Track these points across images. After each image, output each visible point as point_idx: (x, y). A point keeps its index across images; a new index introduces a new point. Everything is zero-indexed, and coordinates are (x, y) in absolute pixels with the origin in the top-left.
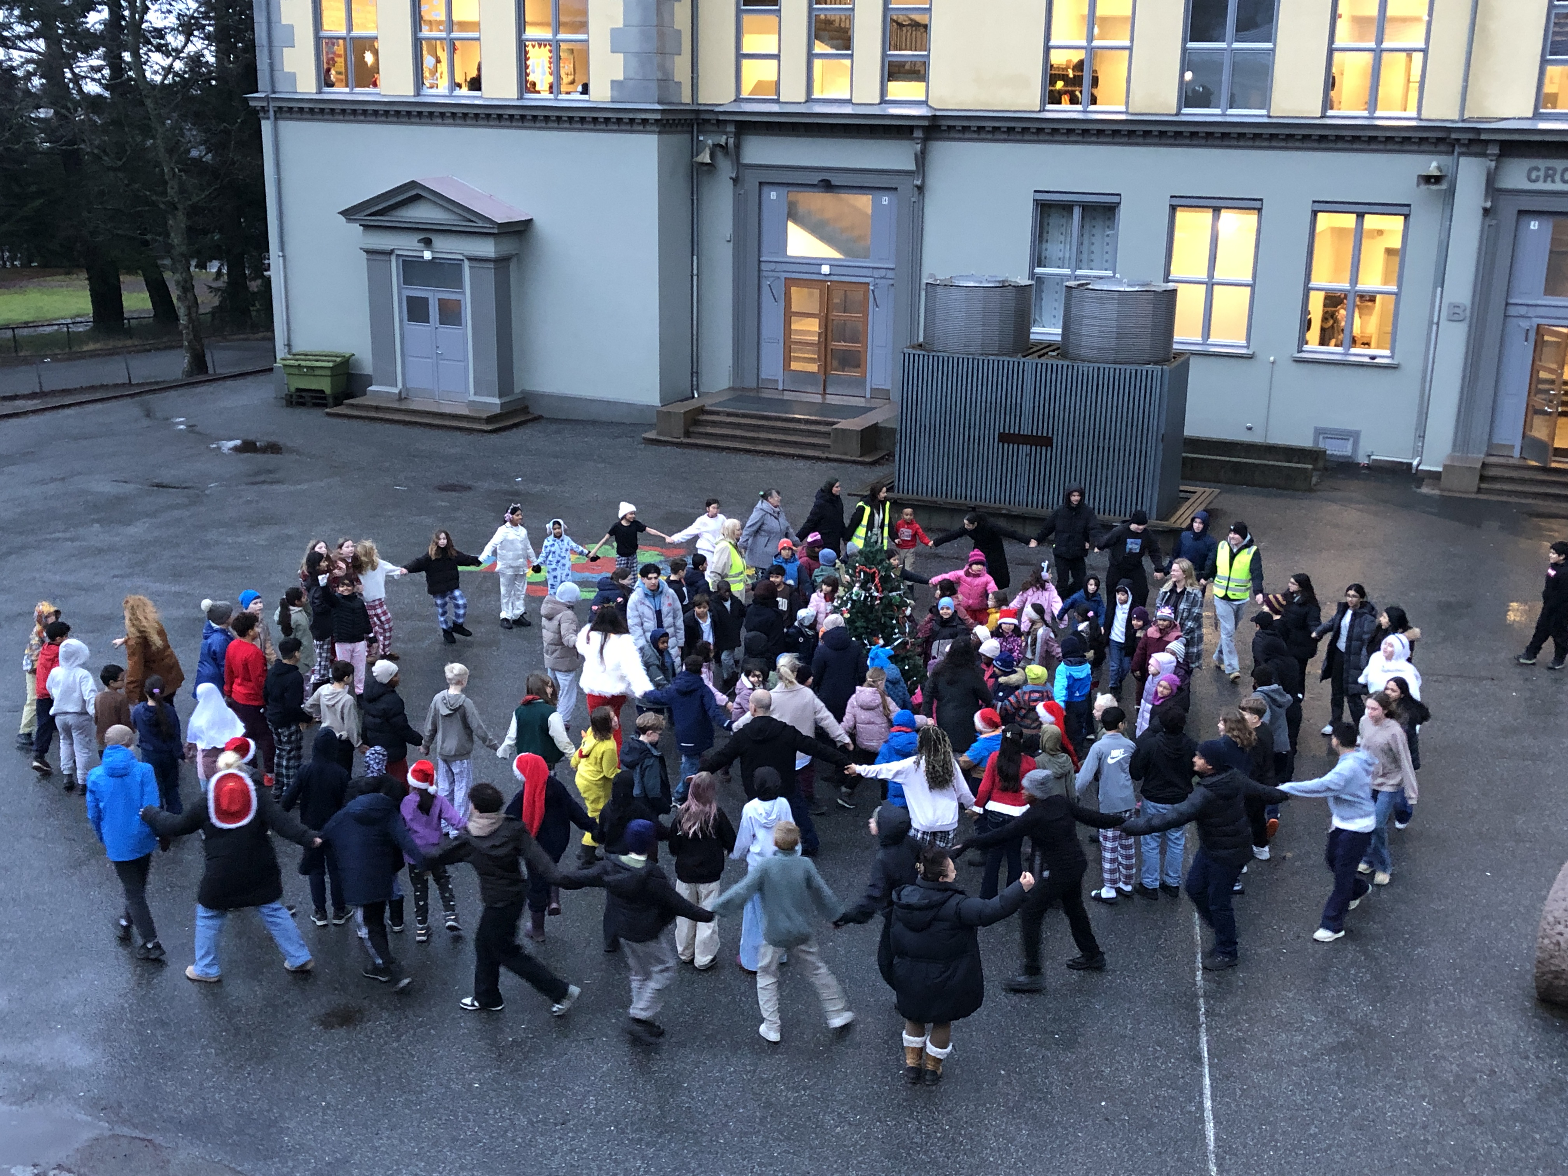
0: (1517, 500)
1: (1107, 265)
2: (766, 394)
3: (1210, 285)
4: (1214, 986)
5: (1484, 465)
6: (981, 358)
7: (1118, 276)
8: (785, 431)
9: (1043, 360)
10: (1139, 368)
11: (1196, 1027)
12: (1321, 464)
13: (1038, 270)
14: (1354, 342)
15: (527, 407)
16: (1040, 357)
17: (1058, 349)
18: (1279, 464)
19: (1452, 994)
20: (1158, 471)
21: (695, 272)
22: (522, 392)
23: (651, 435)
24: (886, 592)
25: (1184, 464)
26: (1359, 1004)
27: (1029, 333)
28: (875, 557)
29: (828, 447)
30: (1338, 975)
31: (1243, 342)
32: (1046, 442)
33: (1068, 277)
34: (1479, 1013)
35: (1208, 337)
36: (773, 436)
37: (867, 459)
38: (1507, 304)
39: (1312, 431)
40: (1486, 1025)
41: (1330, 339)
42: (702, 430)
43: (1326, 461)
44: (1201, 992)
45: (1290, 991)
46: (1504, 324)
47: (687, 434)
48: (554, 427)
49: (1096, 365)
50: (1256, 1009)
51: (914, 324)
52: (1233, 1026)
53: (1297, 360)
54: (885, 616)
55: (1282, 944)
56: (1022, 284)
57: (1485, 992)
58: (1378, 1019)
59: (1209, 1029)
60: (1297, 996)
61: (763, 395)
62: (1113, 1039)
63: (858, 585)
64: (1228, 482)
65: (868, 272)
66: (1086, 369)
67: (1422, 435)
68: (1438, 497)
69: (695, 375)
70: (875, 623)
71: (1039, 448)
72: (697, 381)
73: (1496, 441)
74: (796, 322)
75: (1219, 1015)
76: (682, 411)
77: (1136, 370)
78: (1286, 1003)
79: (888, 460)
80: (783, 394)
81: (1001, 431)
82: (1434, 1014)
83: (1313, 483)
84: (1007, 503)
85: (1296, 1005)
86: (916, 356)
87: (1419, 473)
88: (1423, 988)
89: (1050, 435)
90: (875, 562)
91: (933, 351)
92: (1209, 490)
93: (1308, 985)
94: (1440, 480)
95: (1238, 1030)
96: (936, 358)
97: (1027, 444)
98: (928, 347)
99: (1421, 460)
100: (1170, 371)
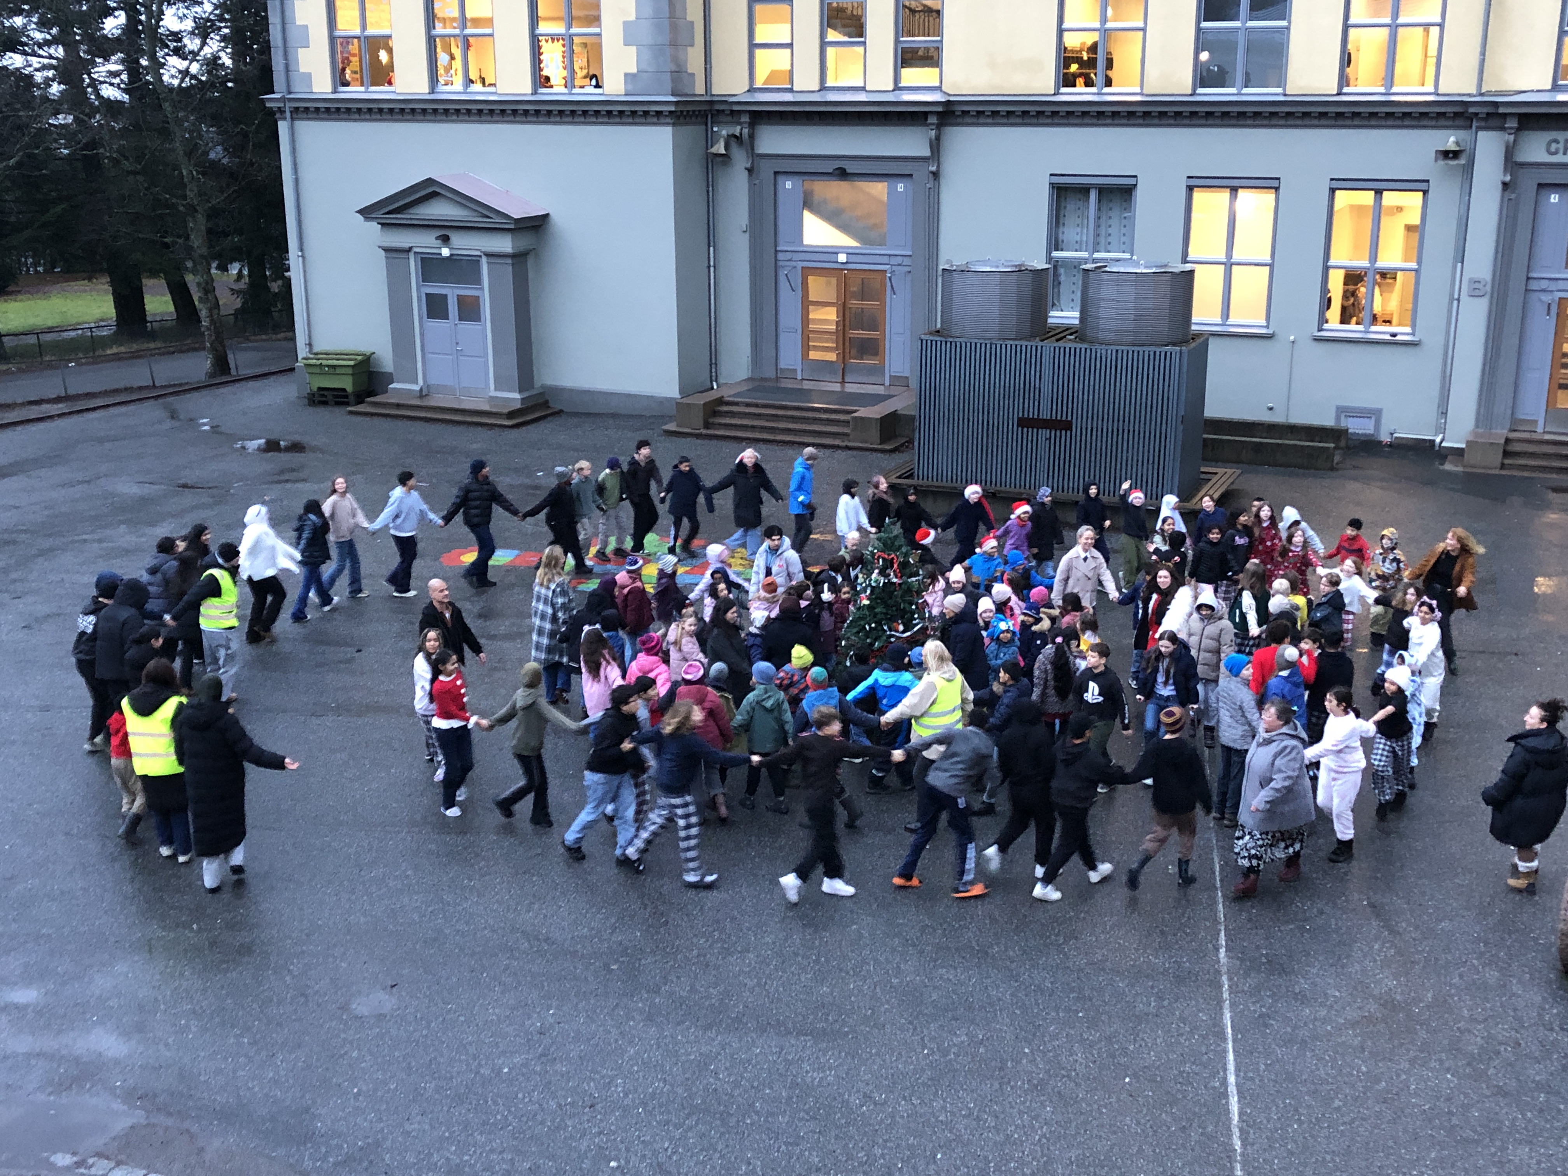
0: (1541, 475)
1: (1123, 247)
3: (1229, 265)
4: (1238, 963)
5: (1508, 441)
6: (998, 343)
7: (1135, 257)
8: (805, 420)
9: (1061, 344)
10: (1158, 350)
11: (1220, 1004)
12: (1343, 443)
13: (1055, 254)
14: (1374, 319)
15: (547, 402)
16: (1058, 340)
17: (1076, 332)
18: (1302, 443)
19: (1476, 968)
20: (1178, 453)
21: (712, 263)
22: (543, 386)
23: (672, 427)
24: (904, 578)
25: (1204, 445)
26: (1383, 978)
27: (1046, 317)
28: (893, 543)
29: (848, 435)
30: (1362, 950)
31: (1264, 323)
32: (1066, 426)
33: (1086, 261)
34: (1504, 985)
35: (1228, 317)
36: (792, 426)
37: (887, 447)
38: (1528, 278)
39: (1334, 410)
40: (1510, 998)
41: (1351, 317)
42: (721, 421)
43: (1348, 439)
44: (1224, 969)
45: (1314, 967)
46: (1525, 298)
47: (707, 425)
48: (576, 420)
49: (1114, 348)
50: (1280, 986)
51: (931, 310)
52: (1257, 1002)
53: (1318, 340)
54: (904, 601)
55: (1305, 920)
56: (1040, 268)
57: (1510, 965)
58: (1402, 993)
59: (1233, 1005)
60: (1321, 972)
61: (783, 385)
62: (1137, 1017)
63: (876, 571)
64: (1250, 463)
65: (885, 260)
66: (1104, 352)
67: (1444, 411)
68: (1461, 474)
69: (713, 366)
70: (895, 609)
71: (1058, 432)
72: (716, 372)
73: (1519, 416)
74: (813, 311)
75: (1243, 991)
76: (702, 402)
77: (1155, 352)
78: (1310, 979)
79: (907, 447)
80: (802, 384)
81: (1020, 415)
82: (1458, 988)
83: (1335, 462)
84: (1027, 488)
85: (1320, 981)
86: (934, 342)
87: (1442, 450)
88: (1447, 962)
89: (1069, 419)
90: (894, 548)
91: (952, 337)
92: (1230, 471)
93: (1332, 961)
94: (1463, 456)
95: (1262, 1006)
96: (954, 344)
97: (1046, 428)
98: (945, 333)
99: (1444, 437)
100: (1189, 353)
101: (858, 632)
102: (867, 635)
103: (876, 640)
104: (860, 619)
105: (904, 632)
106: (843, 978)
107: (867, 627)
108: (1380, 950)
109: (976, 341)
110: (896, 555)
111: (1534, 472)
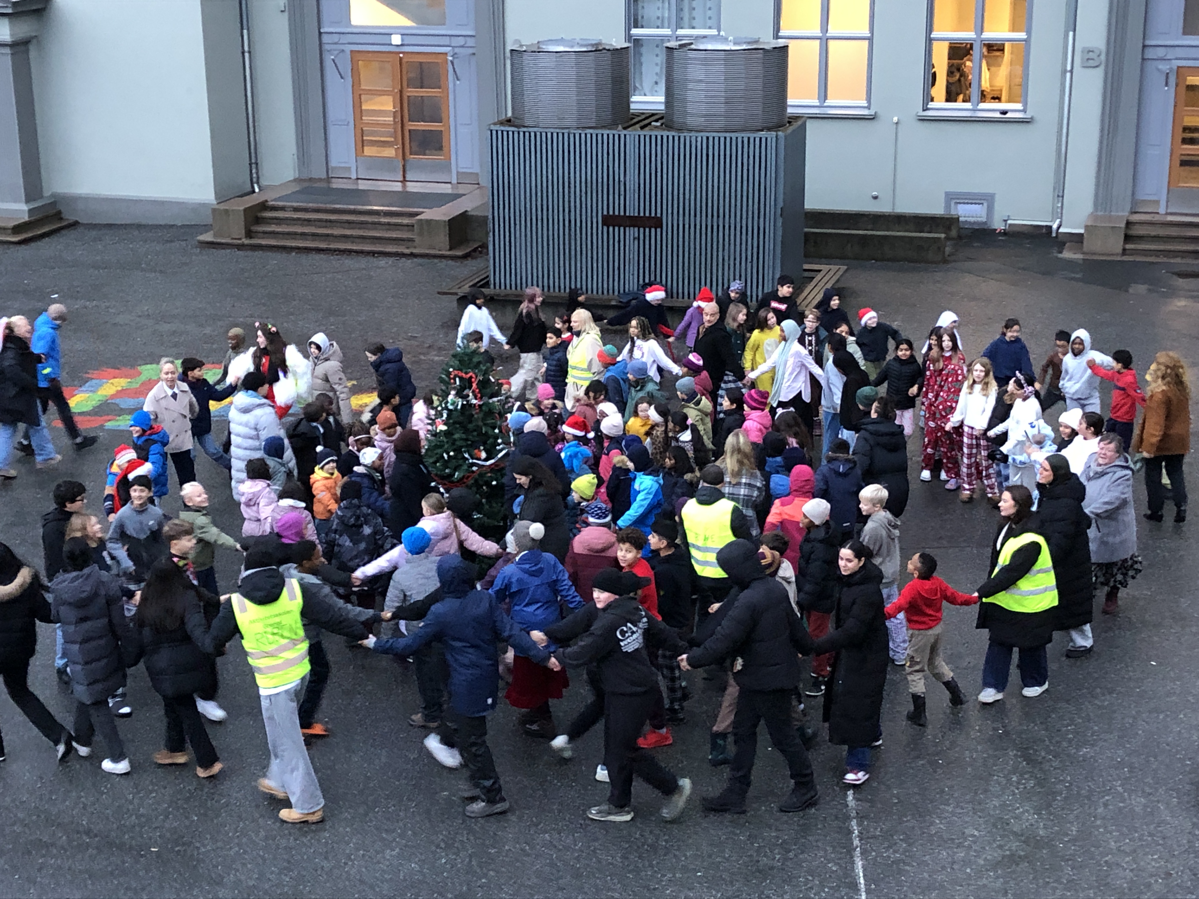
0: (1165, 260)
1: (709, 23)
2: (336, 184)
3: (824, 40)
5: (1129, 224)
6: (577, 132)
7: (722, 33)
8: (362, 225)
9: (647, 132)
10: (752, 135)
11: (850, 851)
12: (954, 233)
13: (634, 31)
14: (983, 97)
15: (59, 213)
16: (642, 128)
17: (662, 118)
18: (910, 234)
19: (1121, 794)
21: (246, 48)
22: (53, 195)
23: (208, 237)
24: (485, 399)
25: (806, 240)
26: (1023, 813)
27: (628, 103)
28: (470, 360)
29: (411, 240)
30: (1000, 783)
31: (864, 103)
32: (657, 223)
33: (668, 38)
34: (1152, 813)
35: (826, 98)
36: (348, 232)
37: (459, 253)
38: (1144, 46)
39: (943, 196)
40: (1158, 826)
41: (958, 94)
42: (267, 228)
43: (960, 229)
44: (853, 814)
45: (950, 805)
46: (1142, 70)
47: (249, 234)
48: (94, 233)
49: (705, 134)
50: (913, 828)
51: (499, 95)
52: (890, 847)
53: (923, 120)
54: (486, 425)
55: (937, 754)
56: (619, 47)
57: (1157, 790)
58: (1044, 828)
59: (864, 852)
60: (959, 811)
61: (334, 186)
62: (760, 871)
63: (453, 392)
64: (857, 257)
65: (446, 41)
67: (1061, 194)
68: (1081, 262)
69: (254, 166)
70: (475, 433)
71: (647, 230)
72: (257, 173)
73: (1140, 196)
74: (366, 101)
75: (874, 837)
76: (242, 208)
77: (749, 138)
78: (946, 818)
79: (481, 252)
80: (357, 184)
81: (605, 213)
82: (1103, 818)
83: (947, 253)
84: (616, 293)
85: (956, 819)
86: (505, 133)
87: (1060, 236)
88: (1091, 791)
89: (659, 215)
90: (472, 365)
91: (525, 127)
92: (834, 268)
93: (968, 797)
94: (1082, 242)
95: (895, 852)
96: (527, 134)
97: (634, 226)
98: (518, 122)
99: (1061, 222)
100: (786, 137)
101: (435, 463)
102: (446, 464)
103: (455, 470)
104: (437, 447)
105: (486, 460)
106: (434, 853)
107: (445, 456)
108: (1019, 783)
109: (552, 130)
110: (475, 373)
111: (1158, 256)
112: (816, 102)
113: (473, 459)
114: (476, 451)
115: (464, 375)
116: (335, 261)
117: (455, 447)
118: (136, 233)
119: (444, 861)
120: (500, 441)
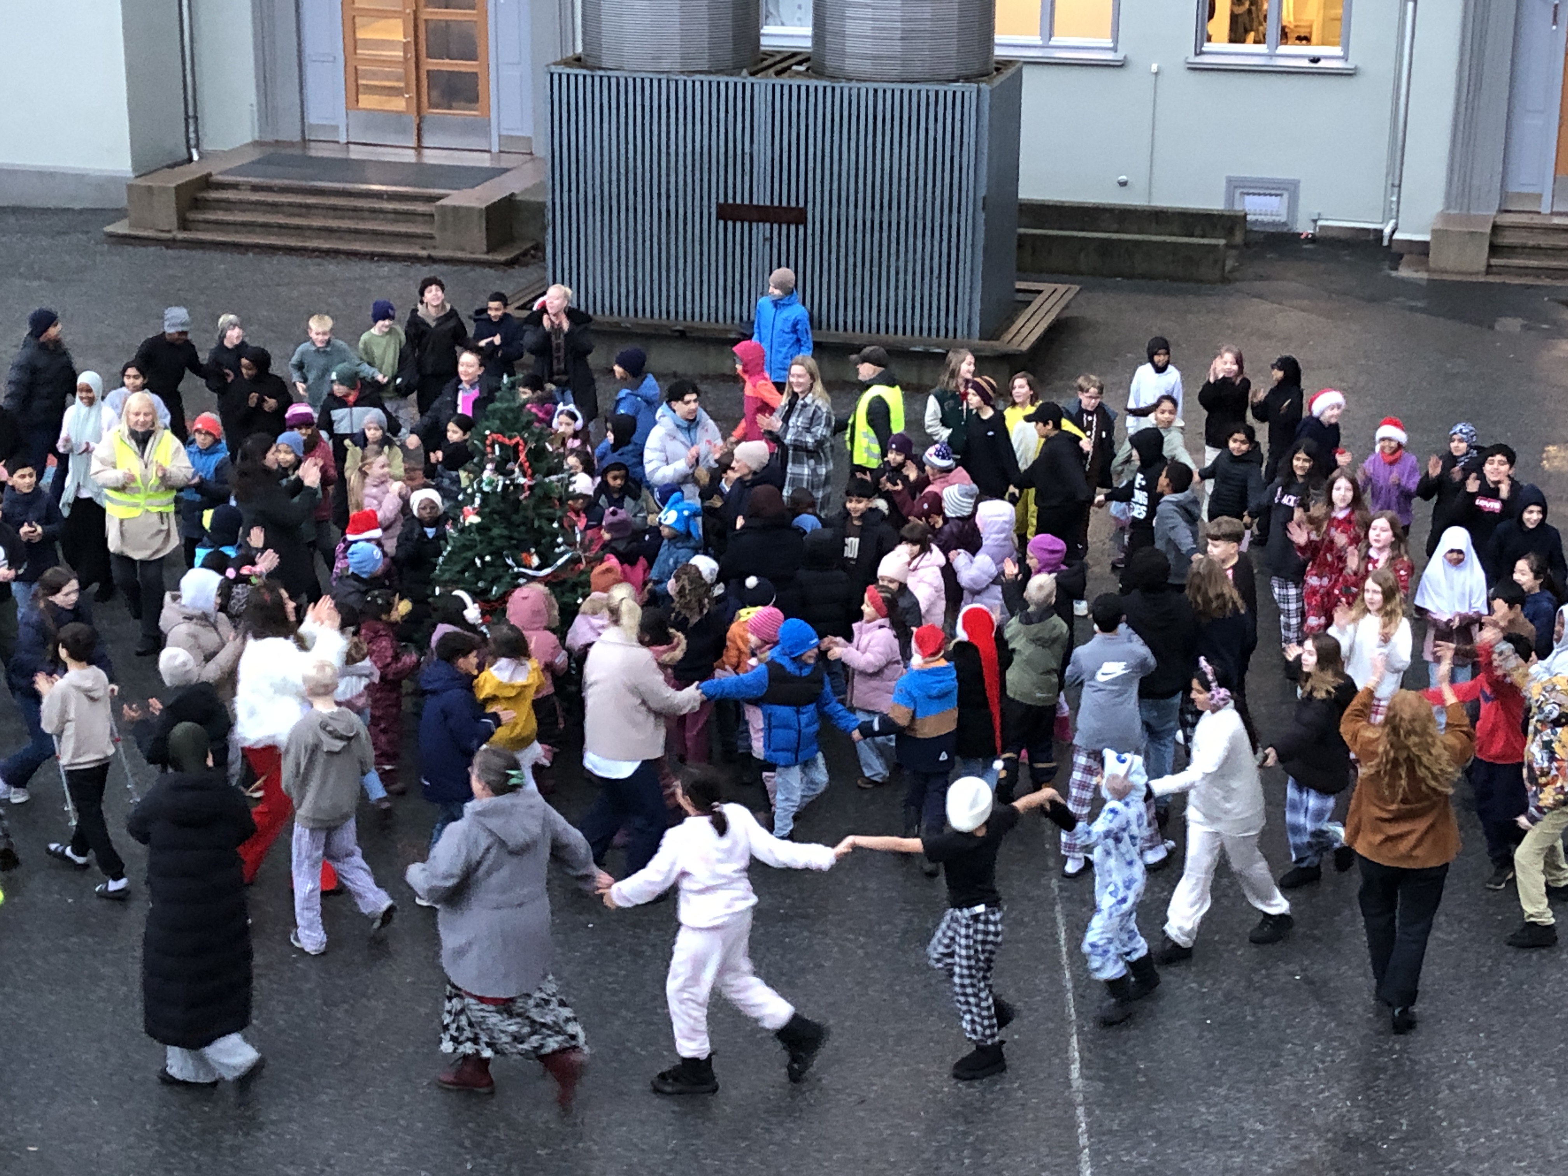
0: (1548, 282)
2: (317, 151)
4: (1100, 1085)
5: (1496, 228)
6: (681, 78)
8: (356, 212)
9: (785, 80)
10: (941, 88)
11: (1074, 1153)
12: (1238, 238)
14: (1284, 36)
16: (778, 73)
17: (807, 60)
18: (1173, 239)
19: (1474, 1071)
20: (980, 258)
23: (120, 228)
24: (538, 477)
25: (1020, 246)
27: (758, 36)
28: (517, 419)
29: (431, 237)
30: (1295, 1054)
31: (1108, 43)
32: (798, 217)
34: (1519, 1098)
35: (1050, 35)
36: (334, 223)
37: (499, 257)
39: (1224, 184)
40: (1528, 1118)
41: (1247, 31)
42: (211, 216)
43: (1248, 232)
44: (1080, 1098)
45: (1220, 1085)
46: (1518, 2)
47: (184, 224)
49: (872, 86)
50: (1169, 1119)
51: (564, 26)
52: (1133, 1148)
53: (1194, 69)
54: (540, 516)
55: (1205, 1011)
57: (1525, 1066)
58: (1361, 1120)
59: (1096, 1155)
60: (1233, 1093)
61: (313, 153)
63: (490, 467)
64: (1095, 273)
66: (854, 92)
67: (1397, 182)
68: (1424, 283)
69: (191, 121)
70: (523, 528)
71: (784, 227)
72: (196, 131)
73: (1513, 188)
74: (363, 26)
75: (1110, 1132)
76: (173, 185)
77: (937, 93)
78: (1215, 1105)
79: (533, 257)
80: (348, 151)
81: (722, 200)
82: (1446, 1107)
83: (1227, 268)
84: (737, 321)
85: (1232, 1107)
86: (572, 78)
87: (1394, 245)
88: (1430, 1066)
89: (802, 204)
90: (519, 426)
91: (600, 68)
92: (1062, 288)
93: (1249, 1074)
94: (1427, 255)
95: (1141, 1155)
96: (605, 80)
97: (765, 222)
98: (590, 61)
99: (1397, 224)
100: (992, 91)
102: (478, 574)
103: (493, 583)
104: (466, 547)
105: (539, 568)
106: (455, 1155)
107: (478, 562)
108: (1324, 1053)
109: (643, 75)
110: (522, 438)
111: (1538, 277)
112: (1037, 40)
113: (519, 566)
114: (524, 555)
115: (507, 441)
116: (312, 268)
117: (492, 548)
118: (12, 220)
119: (469, 1166)
120: (560, 540)
